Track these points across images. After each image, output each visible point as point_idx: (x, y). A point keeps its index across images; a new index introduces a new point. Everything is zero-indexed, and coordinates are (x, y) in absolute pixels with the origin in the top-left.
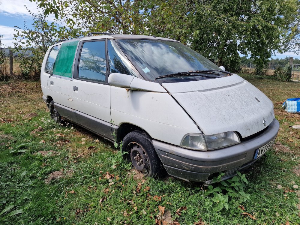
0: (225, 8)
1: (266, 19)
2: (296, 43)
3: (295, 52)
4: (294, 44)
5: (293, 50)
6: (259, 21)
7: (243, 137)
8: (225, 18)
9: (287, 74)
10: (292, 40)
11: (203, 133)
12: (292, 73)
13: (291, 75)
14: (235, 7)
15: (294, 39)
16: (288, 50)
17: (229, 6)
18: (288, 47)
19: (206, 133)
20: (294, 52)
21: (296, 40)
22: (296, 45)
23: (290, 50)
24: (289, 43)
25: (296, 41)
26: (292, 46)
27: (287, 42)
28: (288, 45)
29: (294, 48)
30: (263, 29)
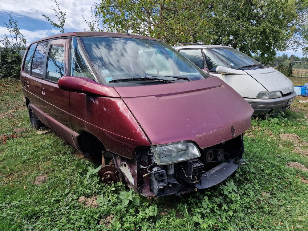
0: (238, 15)
1: (273, 24)
2: (294, 41)
3: (294, 50)
4: (292, 42)
5: (291, 48)
6: (267, 25)
7: (283, 94)
8: (240, 24)
9: (289, 70)
10: (291, 38)
11: (267, 91)
12: (293, 69)
13: (292, 71)
14: (247, 14)
15: (292, 37)
16: (287, 48)
17: (242, 13)
18: (287, 45)
19: (269, 91)
20: (292, 50)
21: (295, 38)
22: (294, 43)
23: (289, 47)
24: (288, 41)
25: (294, 40)
26: (290, 44)
27: (286, 40)
28: (286, 43)
29: (293, 46)
30: (270, 33)
